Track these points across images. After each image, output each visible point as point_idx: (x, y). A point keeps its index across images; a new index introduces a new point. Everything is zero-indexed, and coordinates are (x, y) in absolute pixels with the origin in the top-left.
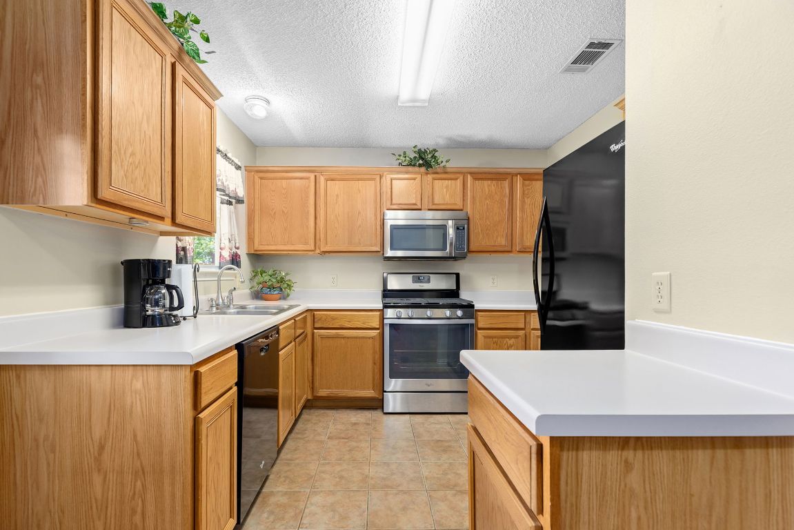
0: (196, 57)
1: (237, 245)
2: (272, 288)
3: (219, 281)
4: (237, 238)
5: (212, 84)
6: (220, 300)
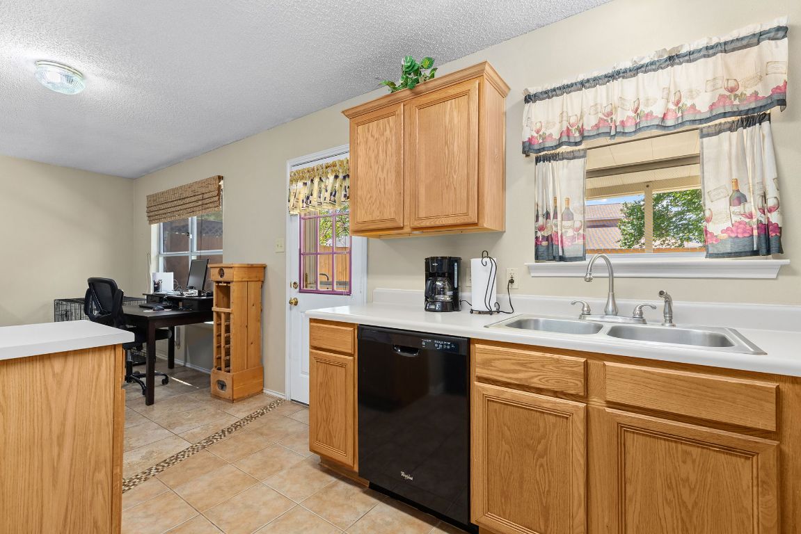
6: (610, 307)
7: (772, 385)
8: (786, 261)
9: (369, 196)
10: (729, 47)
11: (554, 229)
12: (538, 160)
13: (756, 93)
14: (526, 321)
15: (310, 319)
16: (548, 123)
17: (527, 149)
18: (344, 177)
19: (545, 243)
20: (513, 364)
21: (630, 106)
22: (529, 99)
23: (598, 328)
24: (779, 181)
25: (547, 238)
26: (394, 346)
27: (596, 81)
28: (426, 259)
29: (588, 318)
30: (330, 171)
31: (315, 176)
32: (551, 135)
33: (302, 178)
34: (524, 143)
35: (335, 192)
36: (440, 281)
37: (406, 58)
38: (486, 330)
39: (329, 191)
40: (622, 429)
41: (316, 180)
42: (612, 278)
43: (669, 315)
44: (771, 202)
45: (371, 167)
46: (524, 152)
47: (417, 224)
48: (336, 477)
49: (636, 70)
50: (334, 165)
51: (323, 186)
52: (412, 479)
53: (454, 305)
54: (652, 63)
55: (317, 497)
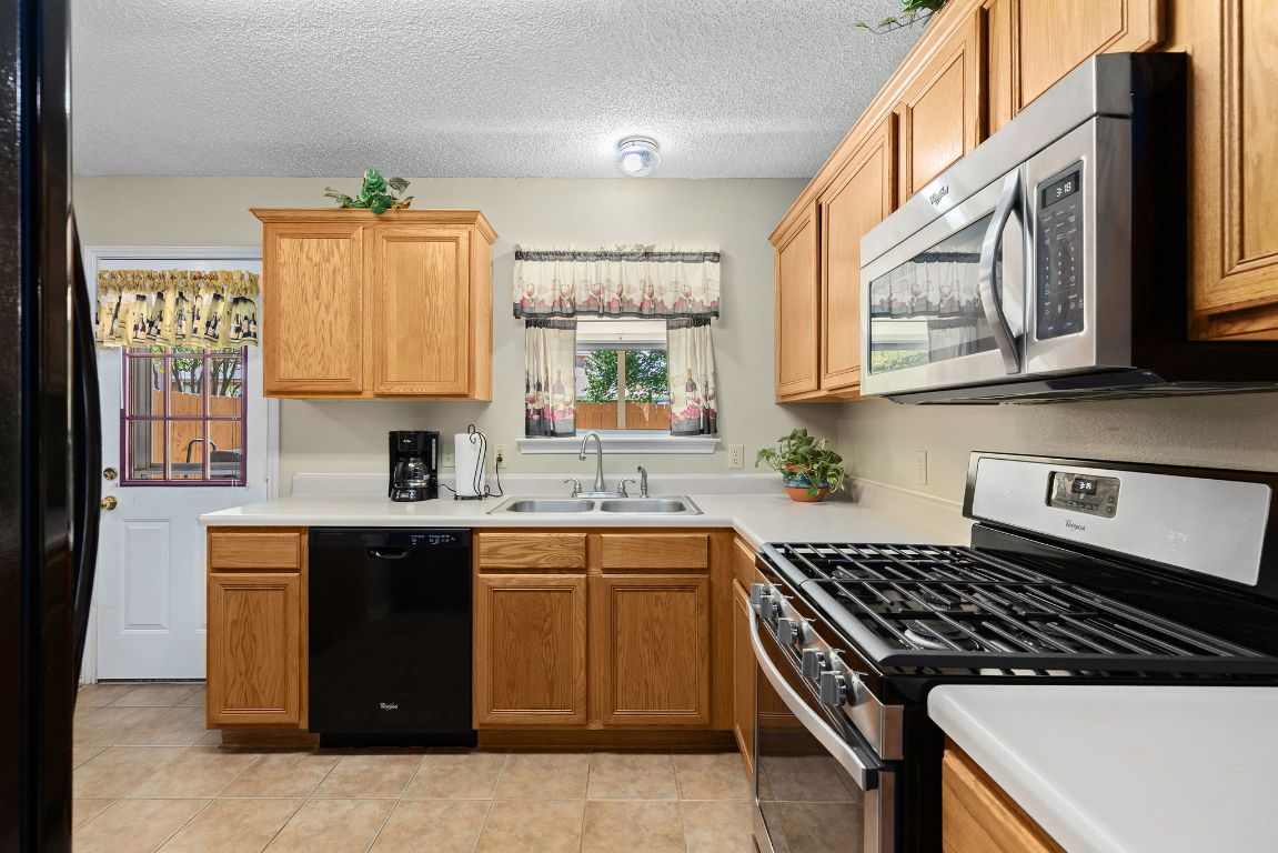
4: (711, 379)
6: (599, 484)
7: (705, 535)
8: (719, 440)
9: (302, 343)
10: (686, 258)
11: (546, 402)
12: (528, 324)
13: (702, 302)
14: (522, 503)
15: (209, 528)
16: (540, 287)
17: (518, 311)
18: (236, 301)
19: (536, 417)
20: (521, 548)
21: (616, 290)
22: (519, 255)
23: (591, 506)
24: (715, 374)
25: (539, 412)
26: (369, 549)
27: (585, 256)
28: (391, 433)
29: (579, 495)
30: (202, 285)
31: (166, 288)
32: (543, 301)
33: (136, 286)
34: (515, 304)
35: (216, 321)
36: (414, 462)
37: (371, 171)
38: (489, 517)
39: (204, 320)
40: (614, 589)
41: (170, 297)
42: (600, 454)
43: (645, 488)
44: (711, 392)
45: (306, 302)
46: (515, 314)
47: (383, 389)
48: (260, 753)
49: (619, 256)
50: (213, 277)
51: (186, 307)
52: (396, 707)
53: (431, 491)
54: (632, 254)
55: (243, 781)
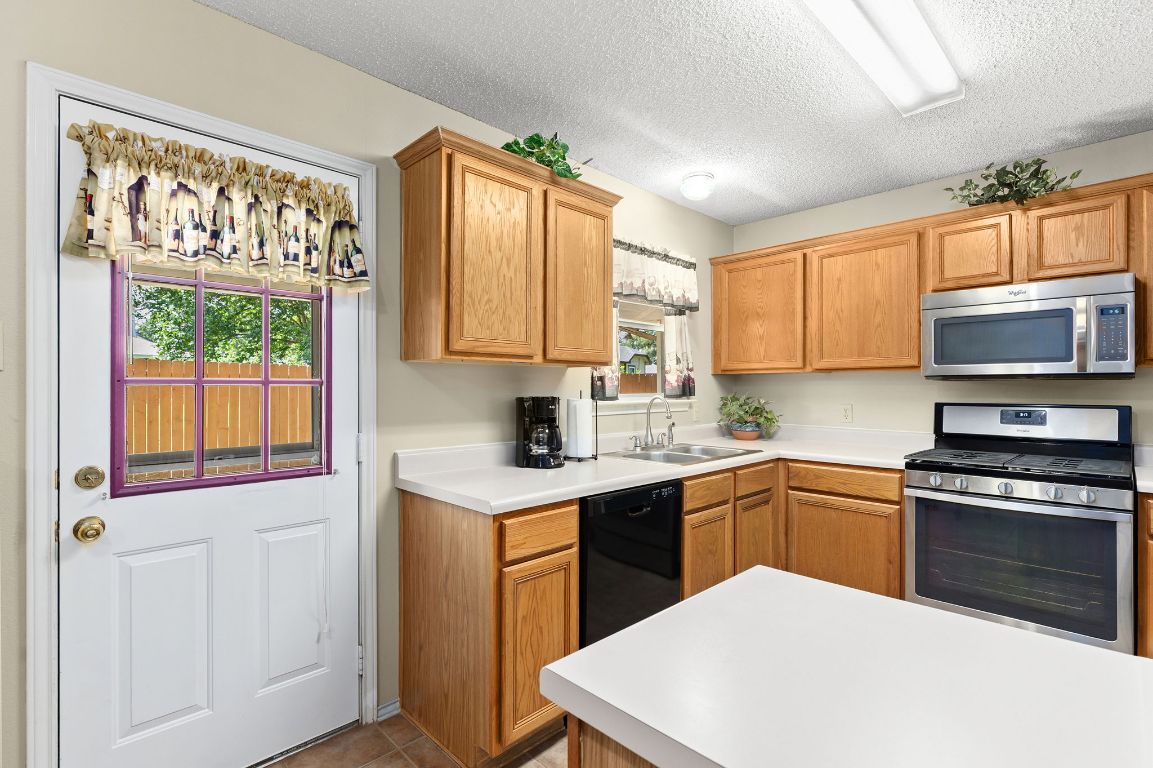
0: (568, 175)
1: (690, 366)
2: (742, 422)
3: (649, 414)
4: (690, 356)
5: (604, 191)
6: (649, 438)
9: (486, 298)
43: (671, 438)
45: (490, 252)
47: (556, 354)
